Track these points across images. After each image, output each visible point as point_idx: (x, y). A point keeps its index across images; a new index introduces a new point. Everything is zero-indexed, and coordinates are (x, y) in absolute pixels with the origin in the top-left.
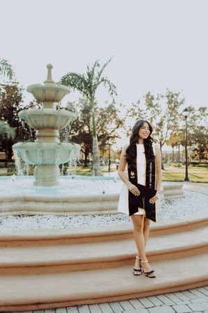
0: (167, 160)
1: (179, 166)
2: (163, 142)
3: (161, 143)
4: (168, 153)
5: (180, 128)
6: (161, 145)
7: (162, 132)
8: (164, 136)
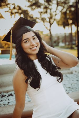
0: (59, 43)
1: (72, 48)
2: (52, 21)
3: (50, 22)
4: (60, 35)
5: (71, 4)
6: (51, 24)
7: (51, 9)
8: (54, 14)
